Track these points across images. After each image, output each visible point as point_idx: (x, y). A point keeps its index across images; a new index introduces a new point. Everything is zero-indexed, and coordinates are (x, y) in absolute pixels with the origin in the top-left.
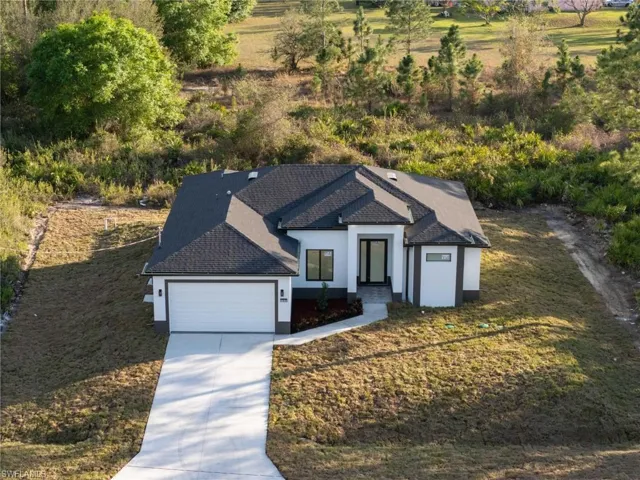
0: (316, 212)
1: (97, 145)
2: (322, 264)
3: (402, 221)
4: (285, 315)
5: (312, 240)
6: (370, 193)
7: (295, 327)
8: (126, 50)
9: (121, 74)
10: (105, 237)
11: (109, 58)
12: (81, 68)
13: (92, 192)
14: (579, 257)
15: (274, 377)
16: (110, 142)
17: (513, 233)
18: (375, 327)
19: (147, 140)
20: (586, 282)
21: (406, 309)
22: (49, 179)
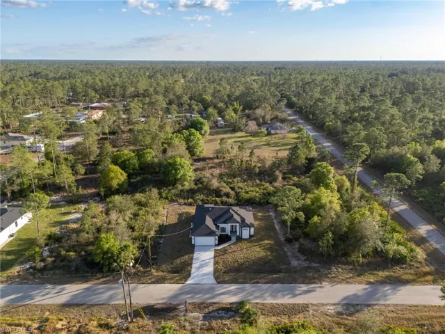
0: (222, 220)
1: (177, 188)
2: (223, 230)
3: (238, 222)
4: (217, 243)
5: (222, 225)
6: (233, 215)
7: (219, 245)
8: (183, 167)
9: (182, 172)
10: (180, 215)
11: (179, 169)
12: (173, 172)
13: (177, 201)
14: (275, 221)
15: (215, 257)
16: (180, 187)
17: (260, 214)
18: (233, 244)
19: (187, 186)
20: (276, 229)
21: (239, 239)
22: (168, 199)
